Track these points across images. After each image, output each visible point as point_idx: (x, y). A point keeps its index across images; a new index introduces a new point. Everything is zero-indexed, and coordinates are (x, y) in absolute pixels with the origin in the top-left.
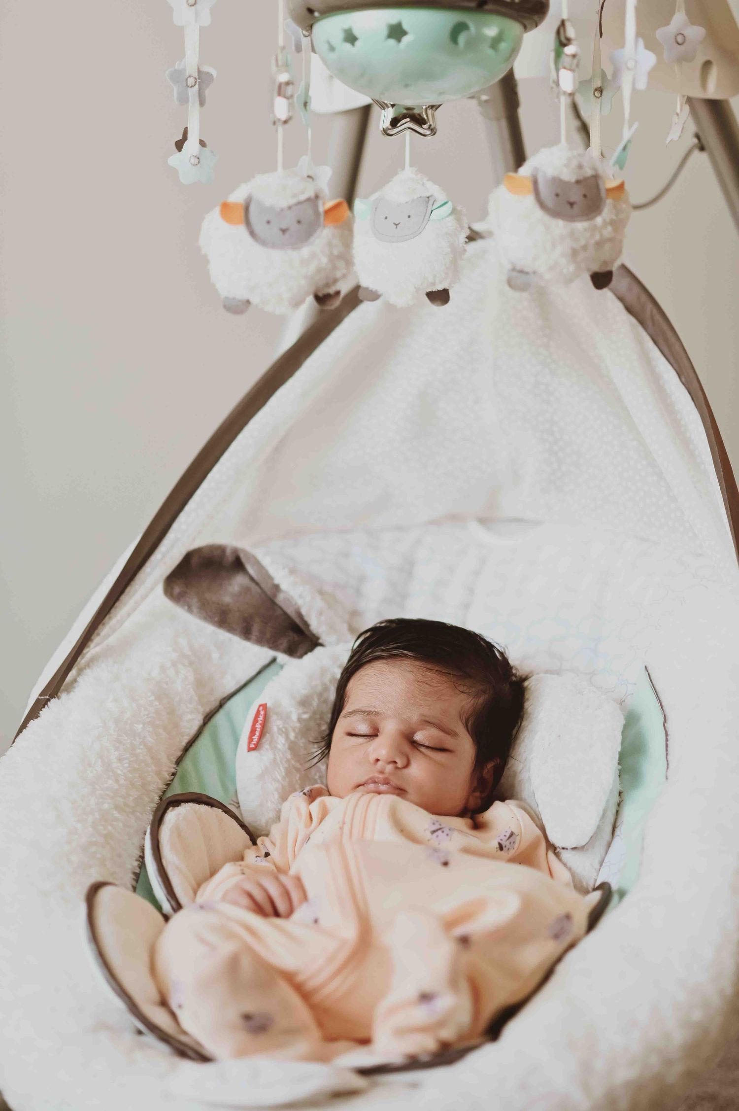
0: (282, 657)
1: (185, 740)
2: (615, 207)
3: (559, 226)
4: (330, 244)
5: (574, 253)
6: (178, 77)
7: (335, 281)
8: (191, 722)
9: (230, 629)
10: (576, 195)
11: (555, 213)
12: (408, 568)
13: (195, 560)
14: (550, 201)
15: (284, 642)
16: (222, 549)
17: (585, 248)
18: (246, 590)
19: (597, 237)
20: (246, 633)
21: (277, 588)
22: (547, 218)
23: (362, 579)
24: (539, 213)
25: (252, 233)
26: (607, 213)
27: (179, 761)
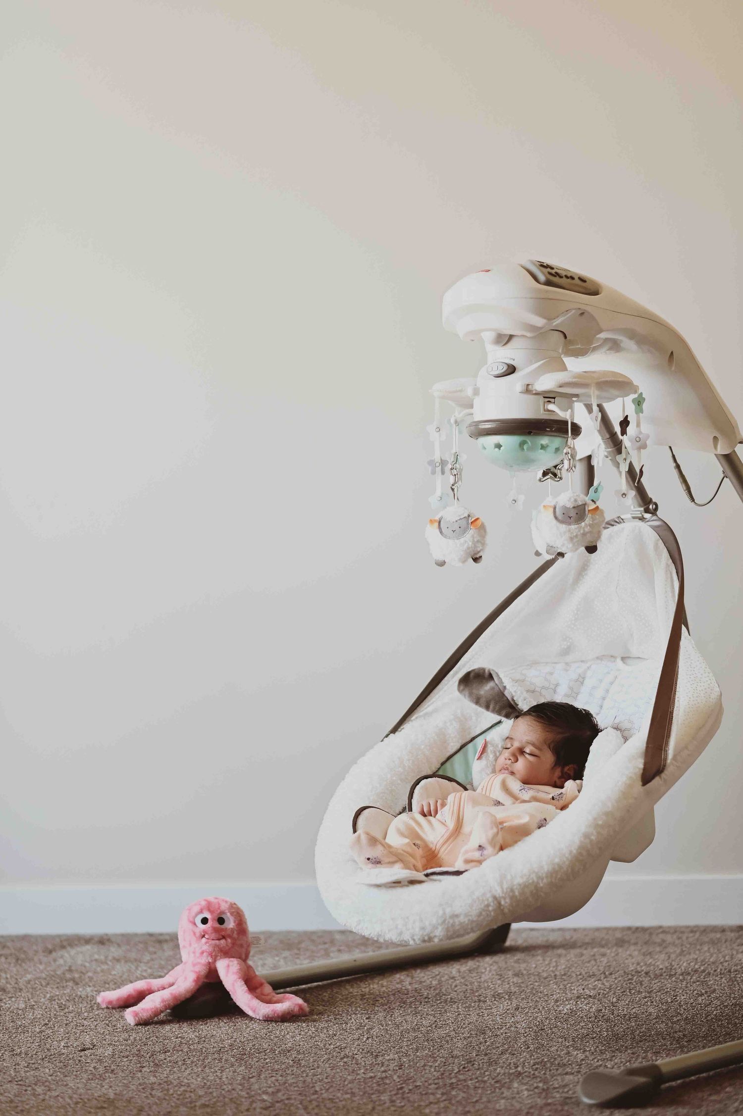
0: (503, 719)
1: (448, 754)
2: (592, 518)
3: (563, 527)
4: (473, 536)
5: (571, 539)
6: (431, 463)
7: (479, 552)
8: (454, 746)
9: (480, 706)
10: (573, 513)
11: (562, 522)
12: (581, 680)
13: (472, 675)
14: (560, 516)
15: (504, 712)
16: (484, 670)
17: (576, 536)
18: (493, 689)
19: (582, 532)
20: (487, 708)
21: (505, 687)
22: (558, 524)
23: (557, 685)
24: (554, 521)
25: (441, 532)
26: (588, 520)
27: (443, 764)
